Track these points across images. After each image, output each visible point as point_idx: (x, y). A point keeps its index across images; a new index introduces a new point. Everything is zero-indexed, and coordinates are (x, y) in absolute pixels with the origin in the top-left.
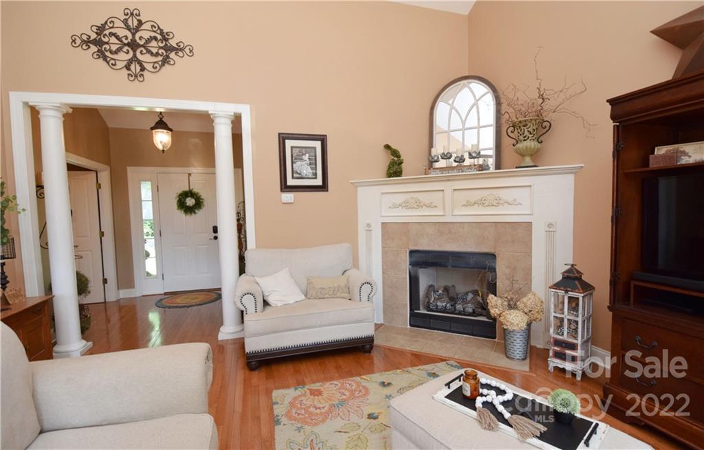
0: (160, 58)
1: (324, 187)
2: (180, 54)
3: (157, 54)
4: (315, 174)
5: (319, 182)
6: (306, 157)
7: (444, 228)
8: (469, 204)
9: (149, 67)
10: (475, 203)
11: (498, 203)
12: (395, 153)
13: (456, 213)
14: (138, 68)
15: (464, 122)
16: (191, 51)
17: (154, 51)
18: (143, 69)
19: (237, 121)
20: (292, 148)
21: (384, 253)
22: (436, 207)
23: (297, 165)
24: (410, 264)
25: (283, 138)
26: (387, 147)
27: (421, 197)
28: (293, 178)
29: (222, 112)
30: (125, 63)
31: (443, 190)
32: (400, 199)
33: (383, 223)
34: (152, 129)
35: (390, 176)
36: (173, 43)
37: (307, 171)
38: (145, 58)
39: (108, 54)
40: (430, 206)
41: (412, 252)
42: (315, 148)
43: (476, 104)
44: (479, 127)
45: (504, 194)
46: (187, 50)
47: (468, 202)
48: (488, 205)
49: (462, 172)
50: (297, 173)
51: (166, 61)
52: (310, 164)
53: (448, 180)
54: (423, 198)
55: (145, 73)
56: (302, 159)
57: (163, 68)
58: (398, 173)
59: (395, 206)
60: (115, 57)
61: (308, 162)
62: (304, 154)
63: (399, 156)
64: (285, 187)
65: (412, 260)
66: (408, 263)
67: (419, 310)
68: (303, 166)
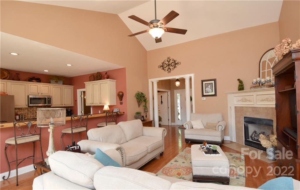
0: (174, 67)
1: (215, 95)
2: (178, 64)
3: (173, 66)
4: (212, 91)
5: (214, 93)
6: (209, 86)
7: (254, 109)
9: (172, 69)
10: (264, 100)
13: (258, 104)
14: (170, 70)
16: (180, 63)
17: (173, 65)
18: (171, 70)
19: (191, 79)
20: (205, 84)
21: (236, 117)
22: (251, 101)
23: (207, 89)
24: (244, 122)
25: (202, 81)
26: (239, 80)
27: (246, 97)
28: (205, 93)
29: (187, 77)
30: (167, 70)
31: (253, 95)
32: (240, 98)
33: (235, 107)
34: (176, 81)
35: (239, 90)
36: (176, 62)
37: (210, 90)
38: (171, 67)
39: (164, 68)
40: (250, 101)
41: (245, 117)
42: (212, 83)
46: (179, 63)
47: (262, 99)
48: (269, 101)
49: (262, 88)
50: (207, 91)
52: (211, 88)
53: (254, 92)
54: (247, 98)
55: (171, 71)
56: (208, 87)
57: (175, 69)
59: (239, 101)
60: (165, 68)
61: (210, 87)
62: (209, 85)
63: (242, 83)
64: (203, 96)
65: (245, 120)
66: (243, 121)
67: (249, 139)
68: (208, 89)
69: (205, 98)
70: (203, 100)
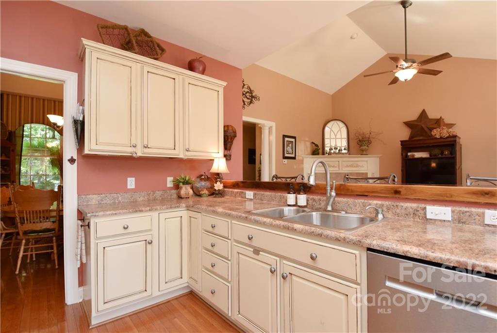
0: (250, 100)
1: (295, 158)
2: (256, 99)
4: (293, 152)
5: (293, 156)
6: (290, 145)
7: (339, 174)
8: (347, 166)
9: (246, 103)
10: (349, 166)
11: (357, 166)
12: (317, 145)
13: (343, 169)
14: (243, 103)
15: (336, 136)
16: (259, 99)
17: (248, 97)
19: (270, 128)
20: (287, 141)
22: (336, 167)
23: (288, 147)
25: (284, 136)
26: (313, 143)
27: (330, 163)
31: (339, 161)
36: (254, 94)
37: (290, 150)
38: (245, 99)
40: (333, 167)
42: (293, 142)
43: (340, 130)
44: (341, 138)
45: (359, 163)
48: (354, 167)
50: (288, 151)
51: (251, 102)
52: (292, 148)
55: (245, 106)
57: (250, 105)
58: (318, 154)
63: (318, 147)
64: (285, 158)
68: (289, 149)
69: (286, 161)
70: (284, 163)
